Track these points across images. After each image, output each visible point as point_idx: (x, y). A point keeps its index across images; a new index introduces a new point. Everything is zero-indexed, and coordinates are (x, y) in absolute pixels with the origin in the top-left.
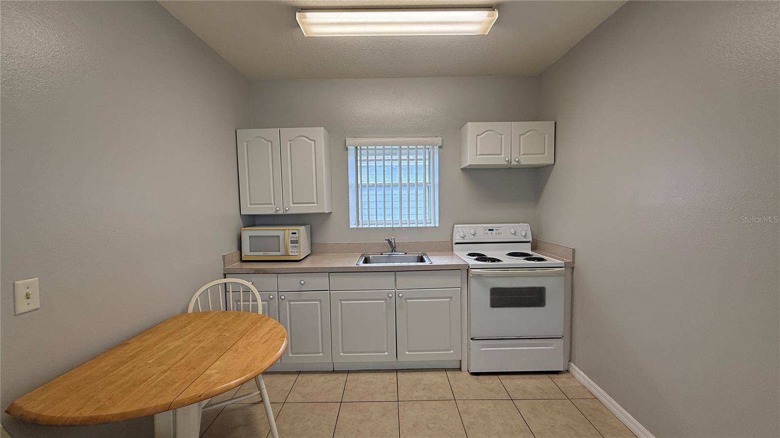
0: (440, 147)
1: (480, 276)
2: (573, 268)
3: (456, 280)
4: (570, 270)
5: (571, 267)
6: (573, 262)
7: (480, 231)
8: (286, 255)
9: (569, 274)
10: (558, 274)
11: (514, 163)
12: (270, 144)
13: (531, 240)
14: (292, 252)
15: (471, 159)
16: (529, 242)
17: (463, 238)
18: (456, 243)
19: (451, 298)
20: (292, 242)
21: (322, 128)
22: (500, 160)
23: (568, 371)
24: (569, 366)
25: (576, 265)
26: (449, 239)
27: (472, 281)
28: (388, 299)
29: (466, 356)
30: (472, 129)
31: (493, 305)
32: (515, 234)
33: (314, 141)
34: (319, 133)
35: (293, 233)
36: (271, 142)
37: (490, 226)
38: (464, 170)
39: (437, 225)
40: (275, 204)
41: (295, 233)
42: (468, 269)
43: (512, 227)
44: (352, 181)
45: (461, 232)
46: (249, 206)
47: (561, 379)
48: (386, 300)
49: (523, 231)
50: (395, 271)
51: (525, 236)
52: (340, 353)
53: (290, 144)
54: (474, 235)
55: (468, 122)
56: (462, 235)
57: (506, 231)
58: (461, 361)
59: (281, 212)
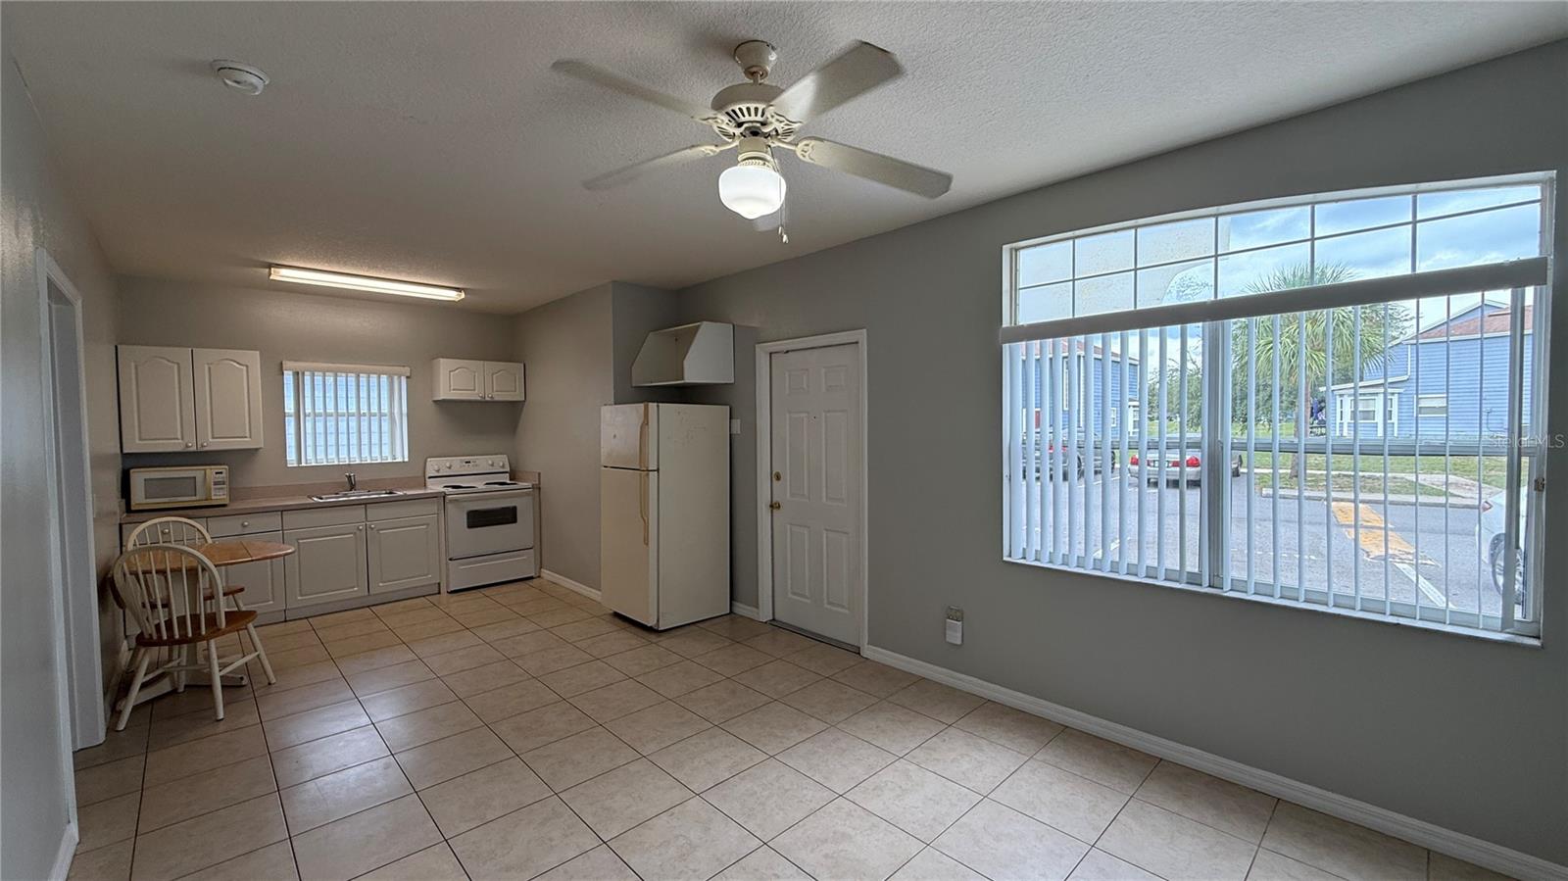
0: (407, 377)
1: (456, 500)
2: (540, 489)
3: (433, 507)
4: (537, 491)
5: (537, 488)
6: (540, 483)
7: (456, 464)
8: (206, 500)
9: (537, 495)
10: (528, 494)
11: (487, 399)
12: (176, 366)
13: (508, 470)
14: (215, 495)
15: (443, 394)
16: (506, 472)
17: (438, 471)
18: (430, 478)
19: (428, 525)
20: (216, 484)
21: (258, 352)
22: (474, 396)
23: (539, 577)
24: (540, 572)
25: (541, 486)
26: (420, 474)
27: (449, 506)
28: (358, 532)
29: (444, 578)
30: (444, 365)
31: (469, 527)
32: (492, 465)
33: (247, 366)
34: (254, 358)
35: (217, 473)
36: (178, 364)
37: (468, 458)
38: (435, 401)
39: (406, 460)
40: (182, 439)
41: (221, 473)
42: (444, 496)
43: (489, 459)
44: (290, 406)
45: (433, 465)
46: (137, 441)
47: (535, 582)
48: (355, 533)
49: (501, 461)
50: (366, 504)
51: (503, 467)
52: (296, 597)
53: (209, 369)
54: (450, 468)
55: (438, 357)
56: (436, 468)
57: (483, 463)
58: (439, 584)
59: (194, 449)
